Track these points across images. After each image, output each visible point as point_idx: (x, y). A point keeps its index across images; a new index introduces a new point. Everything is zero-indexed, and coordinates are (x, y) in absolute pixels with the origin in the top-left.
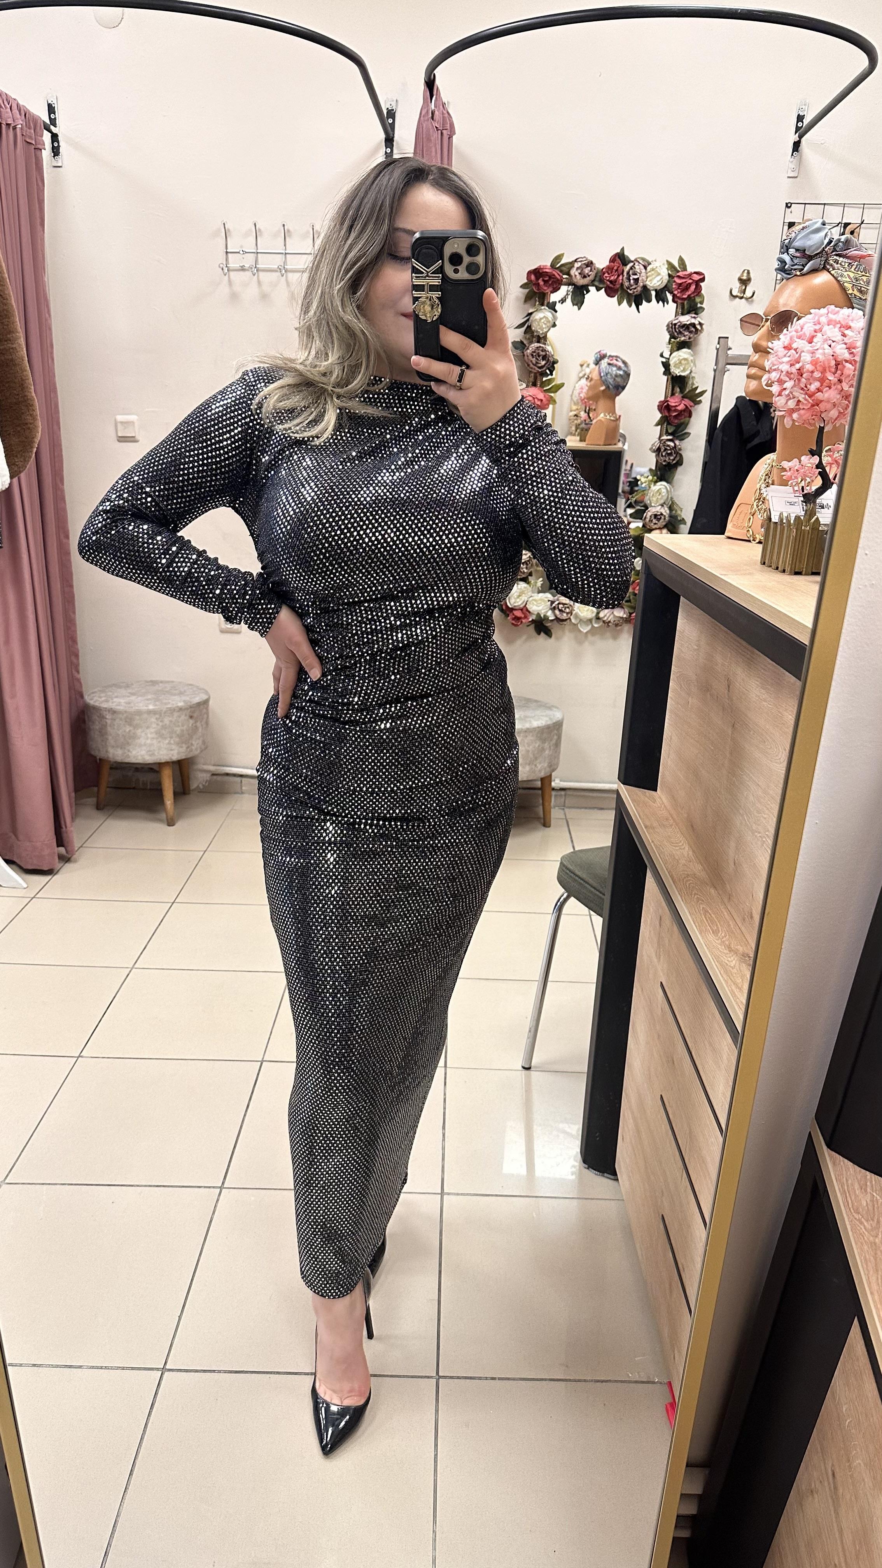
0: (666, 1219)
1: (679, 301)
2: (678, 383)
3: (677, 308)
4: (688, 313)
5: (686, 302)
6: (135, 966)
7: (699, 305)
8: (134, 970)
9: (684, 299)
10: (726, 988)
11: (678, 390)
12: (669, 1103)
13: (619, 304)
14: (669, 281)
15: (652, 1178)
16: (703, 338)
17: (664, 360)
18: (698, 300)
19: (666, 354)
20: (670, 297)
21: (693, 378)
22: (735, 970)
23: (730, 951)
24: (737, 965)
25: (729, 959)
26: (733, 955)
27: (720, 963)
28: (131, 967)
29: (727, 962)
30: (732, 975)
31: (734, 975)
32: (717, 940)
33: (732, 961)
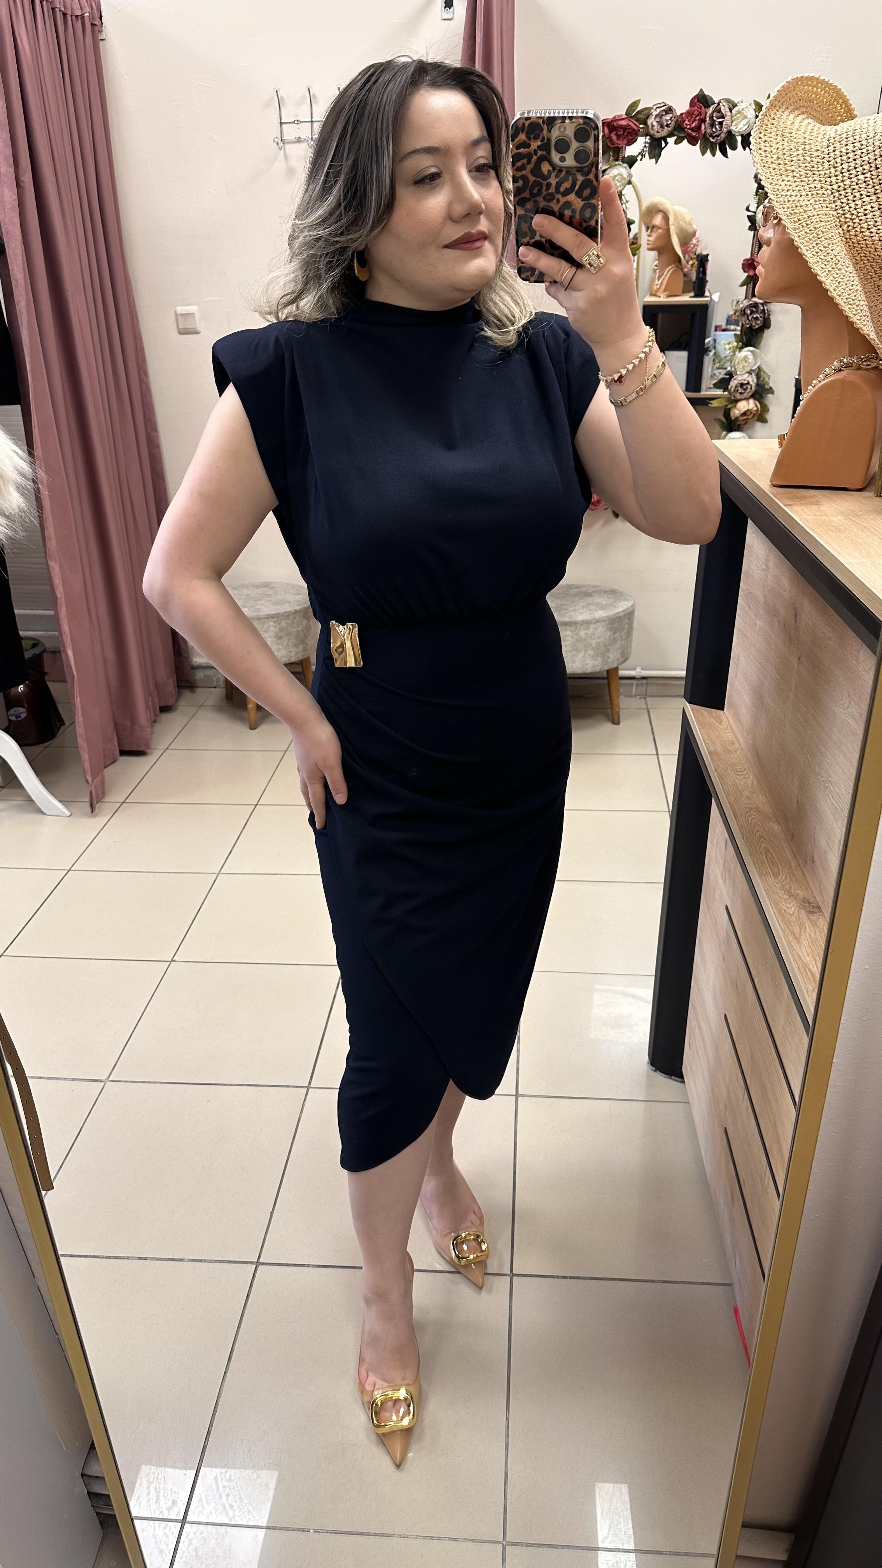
0: (728, 1133)
6: (222, 871)
8: (220, 875)
12: (732, 1022)
13: (703, 153)
15: (716, 1089)
22: (793, 917)
23: (790, 896)
24: (796, 912)
25: (788, 905)
26: (792, 901)
27: (778, 911)
28: (217, 872)
29: (786, 909)
30: (790, 924)
31: (793, 924)
32: (777, 883)
33: (791, 908)
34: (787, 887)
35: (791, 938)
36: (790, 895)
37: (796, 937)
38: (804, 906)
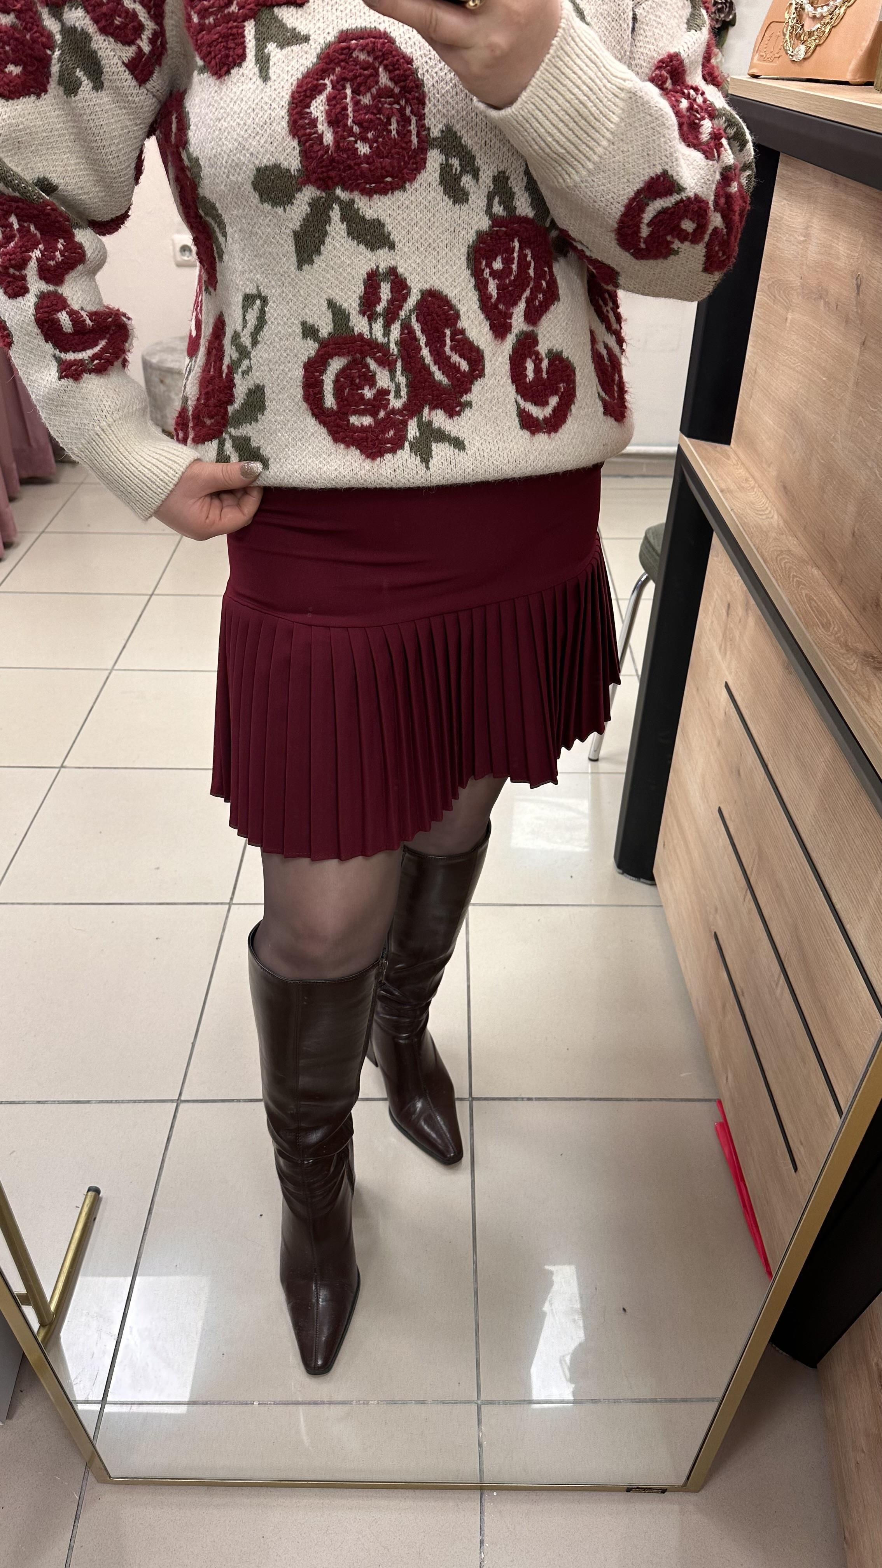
0: (719, 938)
6: (116, 667)
8: (114, 672)
10: (849, 700)
12: (730, 816)
15: (703, 892)
22: (857, 675)
23: (847, 651)
24: (859, 669)
25: (848, 661)
26: (852, 656)
27: (838, 668)
28: (110, 667)
29: (845, 665)
30: (854, 682)
31: (857, 682)
32: (829, 636)
33: (852, 664)
34: (842, 639)
35: (858, 699)
36: (849, 649)
37: (865, 698)
38: (867, 661)
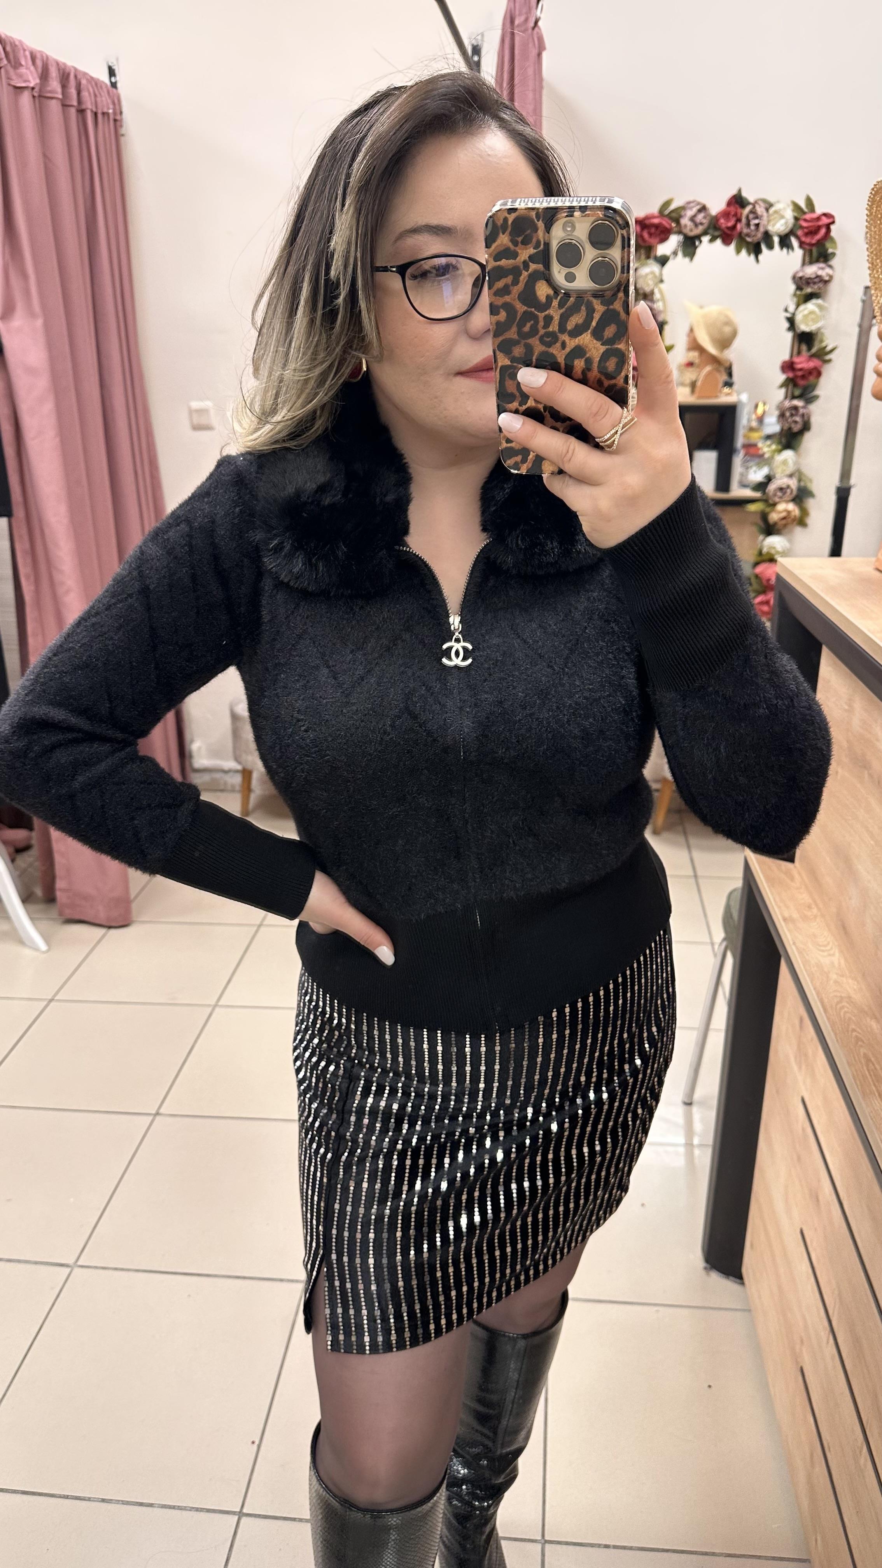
0: (805, 1372)
1: (807, 247)
2: (805, 339)
3: (804, 255)
4: (817, 261)
5: (815, 250)
7: (830, 251)
9: (813, 245)
11: (804, 347)
12: (811, 1239)
13: (738, 251)
14: (794, 225)
16: (833, 287)
17: (788, 315)
18: (828, 245)
19: (792, 309)
20: (795, 242)
21: (822, 334)
